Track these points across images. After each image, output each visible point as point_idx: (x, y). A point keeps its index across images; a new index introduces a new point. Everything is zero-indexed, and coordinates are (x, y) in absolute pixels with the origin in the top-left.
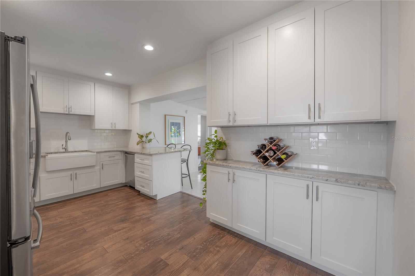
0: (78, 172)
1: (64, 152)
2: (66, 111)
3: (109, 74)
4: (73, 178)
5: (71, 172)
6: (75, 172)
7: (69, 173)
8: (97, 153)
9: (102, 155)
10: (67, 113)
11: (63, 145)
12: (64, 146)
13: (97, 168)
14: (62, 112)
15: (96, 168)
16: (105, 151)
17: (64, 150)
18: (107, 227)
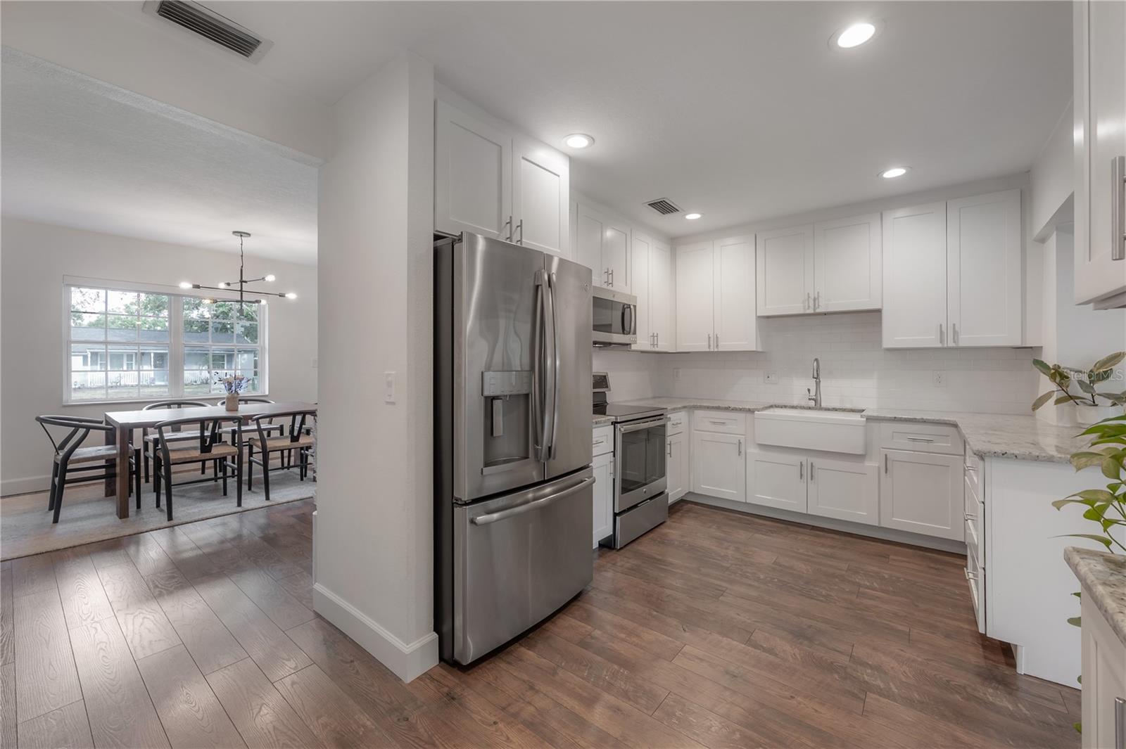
0: (819, 462)
1: (810, 408)
2: (809, 307)
3: (895, 173)
4: (806, 473)
5: (803, 458)
6: (811, 459)
7: (796, 459)
8: (869, 419)
9: (887, 428)
10: (811, 311)
11: (809, 390)
12: (813, 393)
13: (872, 464)
14: (802, 312)
15: (868, 464)
16: (895, 418)
17: (812, 403)
18: (754, 619)
